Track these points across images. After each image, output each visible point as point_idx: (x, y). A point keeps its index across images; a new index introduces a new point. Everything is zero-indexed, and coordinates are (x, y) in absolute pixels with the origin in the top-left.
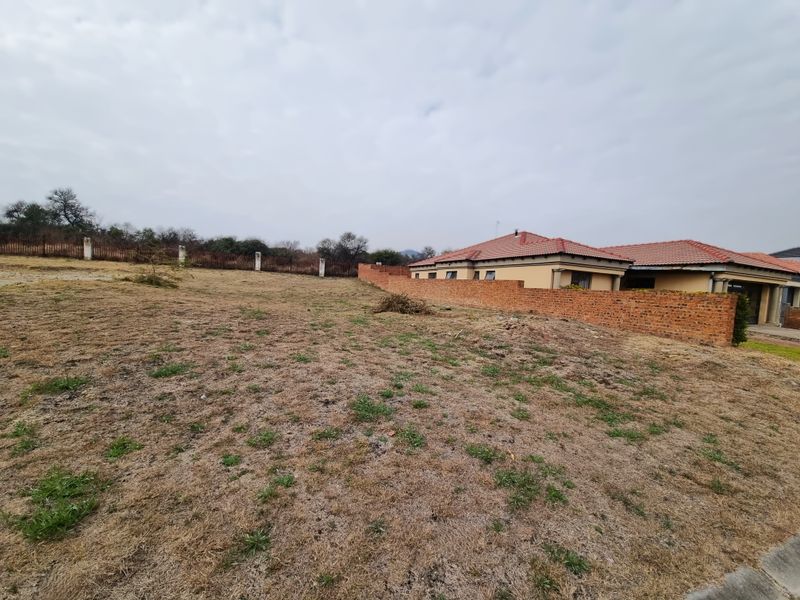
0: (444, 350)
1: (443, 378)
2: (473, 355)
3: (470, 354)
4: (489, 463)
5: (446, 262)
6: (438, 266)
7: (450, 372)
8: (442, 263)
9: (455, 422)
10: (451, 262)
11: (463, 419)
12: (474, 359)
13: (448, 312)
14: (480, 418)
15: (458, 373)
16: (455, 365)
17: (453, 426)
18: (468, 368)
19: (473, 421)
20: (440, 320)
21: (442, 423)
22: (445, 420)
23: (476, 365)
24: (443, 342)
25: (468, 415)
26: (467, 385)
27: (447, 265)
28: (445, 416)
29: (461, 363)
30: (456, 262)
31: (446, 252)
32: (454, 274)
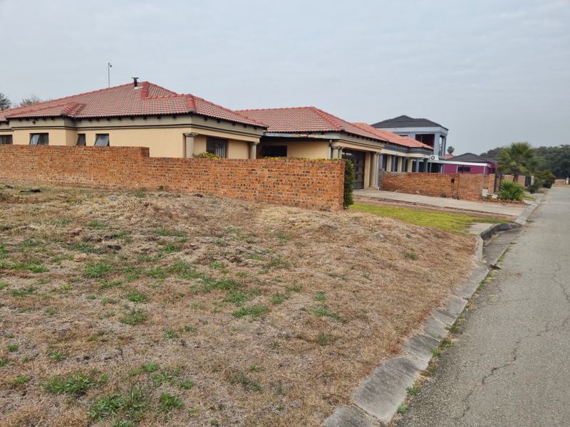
0: (20, 251)
1: (15, 294)
2: (70, 253)
3: (67, 252)
4: (83, 394)
5: (27, 119)
6: (12, 124)
7: (28, 282)
8: (20, 119)
9: (30, 353)
10: (36, 119)
11: (44, 347)
12: (71, 259)
13: (34, 195)
14: (74, 337)
15: (42, 282)
16: (39, 271)
17: (26, 360)
18: (60, 272)
19: (61, 345)
20: (15, 208)
21: (7, 361)
22: (13, 355)
23: (74, 265)
24: (20, 239)
25: (53, 338)
26: (57, 296)
27: (30, 124)
28: (13, 349)
29: (49, 267)
30: (45, 118)
31: (29, 103)
32: (43, 138)
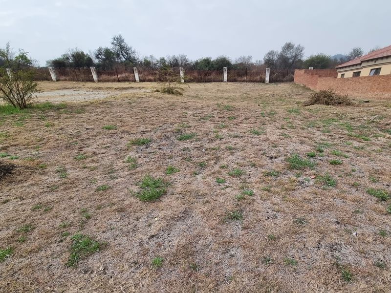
0: (358, 129)
1: (355, 148)
2: (383, 134)
3: (381, 133)
4: (385, 200)
5: (372, 60)
6: (363, 65)
7: (362, 144)
8: (368, 61)
9: (361, 175)
10: (377, 59)
11: (368, 174)
12: (384, 137)
13: (367, 104)
14: (382, 174)
15: (368, 146)
16: (367, 140)
17: (359, 177)
18: (378, 142)
19: (376, 175)
20: (357, 109)
21: (351, 175)
22: (353, 173)
23: (385, 140)
24: (359, 124)
25: (373, 171)
26: (375, 153)
27: (373, 63)
28: (354, 171)
29: (372, 139)
30: (382, 58)
31: (373, 51)
32: (378, 71)
